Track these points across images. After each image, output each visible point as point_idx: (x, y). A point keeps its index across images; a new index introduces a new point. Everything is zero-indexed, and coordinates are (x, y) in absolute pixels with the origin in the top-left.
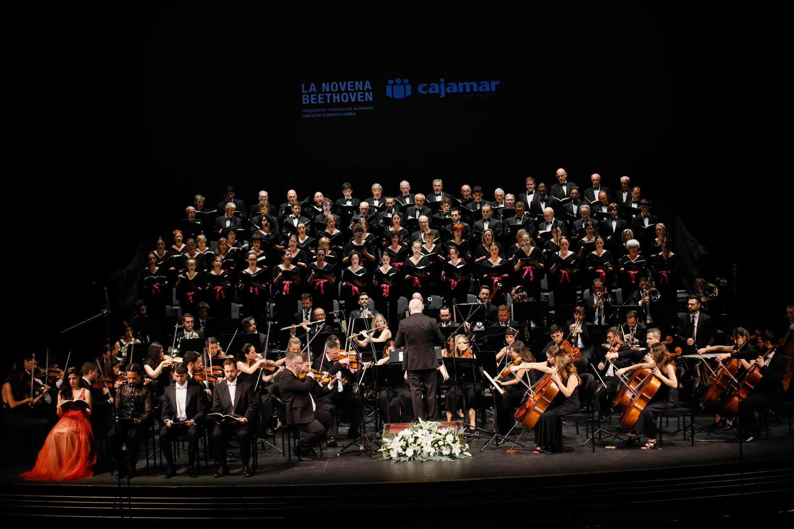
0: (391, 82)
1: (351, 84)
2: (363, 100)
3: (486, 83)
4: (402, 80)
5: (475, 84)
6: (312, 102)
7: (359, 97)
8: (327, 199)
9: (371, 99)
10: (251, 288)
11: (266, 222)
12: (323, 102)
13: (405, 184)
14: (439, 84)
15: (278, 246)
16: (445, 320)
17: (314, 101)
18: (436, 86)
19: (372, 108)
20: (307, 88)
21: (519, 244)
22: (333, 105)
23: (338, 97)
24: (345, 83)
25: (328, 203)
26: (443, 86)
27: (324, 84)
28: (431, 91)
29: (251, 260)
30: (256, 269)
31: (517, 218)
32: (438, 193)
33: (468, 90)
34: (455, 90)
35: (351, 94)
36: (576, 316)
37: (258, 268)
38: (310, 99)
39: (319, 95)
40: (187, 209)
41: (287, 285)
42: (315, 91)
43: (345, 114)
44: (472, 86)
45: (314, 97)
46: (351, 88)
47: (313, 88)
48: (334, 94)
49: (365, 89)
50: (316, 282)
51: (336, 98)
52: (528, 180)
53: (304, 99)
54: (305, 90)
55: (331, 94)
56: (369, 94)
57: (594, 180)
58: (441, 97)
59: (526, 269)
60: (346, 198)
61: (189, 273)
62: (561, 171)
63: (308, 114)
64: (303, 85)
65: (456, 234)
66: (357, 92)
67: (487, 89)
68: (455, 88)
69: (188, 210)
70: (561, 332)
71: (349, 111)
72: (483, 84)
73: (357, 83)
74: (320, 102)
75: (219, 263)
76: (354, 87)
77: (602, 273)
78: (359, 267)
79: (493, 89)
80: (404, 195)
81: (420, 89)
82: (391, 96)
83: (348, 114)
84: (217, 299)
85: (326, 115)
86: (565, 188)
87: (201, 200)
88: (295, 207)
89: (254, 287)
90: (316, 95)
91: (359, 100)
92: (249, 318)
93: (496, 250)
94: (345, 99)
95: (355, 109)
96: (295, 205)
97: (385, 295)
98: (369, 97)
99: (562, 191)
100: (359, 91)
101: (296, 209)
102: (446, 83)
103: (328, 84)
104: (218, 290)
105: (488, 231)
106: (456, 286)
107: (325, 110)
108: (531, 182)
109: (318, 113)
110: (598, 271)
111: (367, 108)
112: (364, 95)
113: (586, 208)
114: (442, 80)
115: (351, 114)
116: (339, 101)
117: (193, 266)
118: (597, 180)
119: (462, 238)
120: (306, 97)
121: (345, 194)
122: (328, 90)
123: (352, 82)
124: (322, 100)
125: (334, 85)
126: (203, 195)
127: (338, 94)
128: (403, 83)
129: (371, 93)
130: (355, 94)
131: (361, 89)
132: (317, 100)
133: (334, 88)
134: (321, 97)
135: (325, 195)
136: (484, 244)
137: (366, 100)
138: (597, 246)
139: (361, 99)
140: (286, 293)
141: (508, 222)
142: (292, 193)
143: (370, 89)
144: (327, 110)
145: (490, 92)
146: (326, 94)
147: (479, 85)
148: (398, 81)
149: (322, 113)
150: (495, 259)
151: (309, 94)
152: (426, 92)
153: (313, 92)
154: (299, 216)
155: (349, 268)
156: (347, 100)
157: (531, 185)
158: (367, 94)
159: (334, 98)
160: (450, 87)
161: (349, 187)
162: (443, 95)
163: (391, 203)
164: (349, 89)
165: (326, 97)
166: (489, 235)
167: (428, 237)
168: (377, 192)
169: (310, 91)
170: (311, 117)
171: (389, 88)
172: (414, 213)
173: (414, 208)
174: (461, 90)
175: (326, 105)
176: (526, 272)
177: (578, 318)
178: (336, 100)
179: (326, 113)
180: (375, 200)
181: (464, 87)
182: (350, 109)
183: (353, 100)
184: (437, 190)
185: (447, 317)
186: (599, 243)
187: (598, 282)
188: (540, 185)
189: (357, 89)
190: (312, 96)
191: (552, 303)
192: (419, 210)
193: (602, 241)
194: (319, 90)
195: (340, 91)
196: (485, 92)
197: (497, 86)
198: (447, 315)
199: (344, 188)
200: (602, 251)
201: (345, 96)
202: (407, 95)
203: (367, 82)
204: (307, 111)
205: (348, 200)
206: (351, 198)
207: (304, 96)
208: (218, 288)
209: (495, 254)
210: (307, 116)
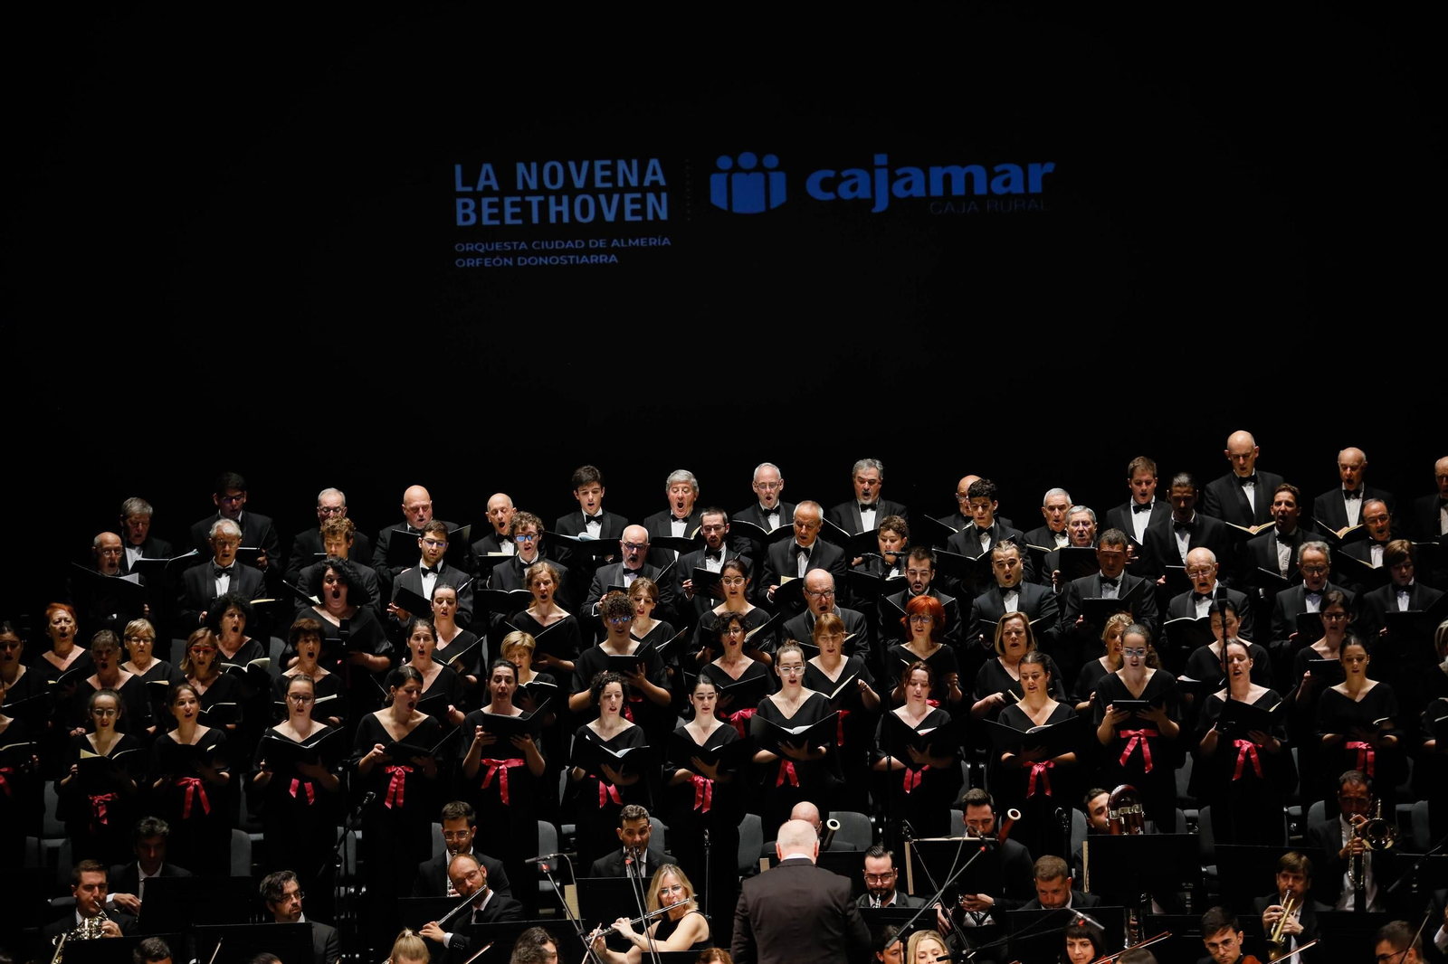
0: (724, 162)
1: (604, 168)
2: (639, 218)
3: (1015, 171)
4: (760, 158)
5: (979, 172)
6: (486, 221)
7: (628, 207)
8: (525, 514)
9: (663, 215)
10: (295, 782)
11: (335, 583)
12: (519, 222)
13: (767, 473)
14: (871, 169)
15: (371, 657)
16: (880, 889)
17: (491, 217)
18: (862, 176)
19: (666, 241)
20: (470, 178)
21: (1110, 660)
22: (548, 230)
23: (565, 208)
24: (585, 165)
25: (532, 528)
26: (882, 175)
27: (521, 168)
28: (844, 192)
29: (297, 696)
30: (310, 726)
31: (1103, 580)
32: (869, 502)
33: (958, 189)
34: (918, 191)
35: (602, 198)
36: (1282, 883)
37: (316, 723)
38: (478, 211)
39: (508, 201)
40: (97, 540)
41: (399, 778)
42: (496, 188)
43: (584, 259)
44: (969, 179)
45: (491, 205)
46: (604, 179)
47: (487, 176)
48: (552, 199)
49: (647, 183)
50: (485, 769)
51: (559, 208)
52: (1139, 470)
53: (460, 212)
54: (464, 185)
55: (542, 198)
56: (659, 199)
57: (1345, 467)
58: (875, 210)
59: (1131, 737)
60: (585, 514)
61: (97, 737)
62: (1241, 439)
63: (472, 258)
64: (458, 169)
65: (915, 625)
66: (622, 192)
67: (1016, 187)
68: (918, 183)
69: (101, 544)
70: (1237, 932)
71: (598, 251)
72: (1006, 172)
73: (622, 165)
74: (508, 221)
75: (188, 705)
76: (613, 179)
77: (1365, 751)
78: (620, 724)
79: (1036, 187)
80: (763, 508)
81: (813, 186)
82: (724, 206)
83: (594, 259)
84: (186, 816)
85: (528, 261)
86: (1250, 492)
87: (141, 515)
88: (430, 535)
89: (303, 779)
90: (496, 200)
91: (628, 217)
92: (283, 874)
93: (1035, 677)
94: (585, 213)
95: (615, 243)
96: (430, 530)
97: (701, 808)
98: (659, 208)
99: (1242, 500)
100: (628, 188)
101: (431, 542)
102: (891, 167)
103: (534, 166)
104: (192, 788)
105: (1016, 620)
106: (917, 783)
107: (523, 245)
108: (1147, 477)
109: (504, 254)
110: (1350, 745)
111: (653, 242)
112: (643, 201)
113: (1318, 549)
114: (881, 159)
115: (602, 259)
116: (566, 219)
117: (109, 714)
118: (1353, 468)
119: (934, 637)
120: (465, 206)
121: (584, 500)
122: (533, 185)
123: (608, 162)
124: (514, 216)
125: (553, 171)
126: (145, 497)
127: (565, 199)
128: (760, 168)
129: (664, 196)
130: (616, 197)
131: (634, 182)
132: (500, 216)
133: (554, 180)
134: (514, 205)
135: (519, 505)
136: (1003, 657)
137: (650, 217)
138: (1348, 667)
139: (634, 212)
140: (394, 804)
141: (1076, 590)
142: (417, 495)
143: (662, 183)
144: (529, 244)
145: (1027, 196)
146: (528, 199)
147: (991, 175)
148: (747, 160)
149: (514, 254)
150: (1037, 705)
151: (477, 197)
152: (830, 196)
153: (488, 191)
154: (440, 566)
155: (592, 725)
156: (591, 217)
157: (1148, 483)
158: (651, 198)
159: (553, 209)
160: (906, 180)
161: (595, 479)
162: (881, 205)
163: (717, 528)
164: (598, 184)
165: (526, 207)
166: (1018, 632)
167: (830, 635)
168: (680, 494)
169: (480, 188)
170: (482, 265)
171: (717, 183)
172: (790, 560)
173: (792, 545)
174: (937, 190)
175: (527, 231)
176: (1131, 747)
177: (1290, 887)
178: (559, 214)
179: (525, 254)
180: (675, 519)
181: (947, 180)
182: (601, 244)
183: (610, 217)
184: (866, 494)
185: (887, 882)
186: (1350, 660)
187: (1355, 782)
188: (1177, 481)
189: (621, 184)
190: (485, 201)
191: (1208, 843)
192: (807, 551)
193: (1363, 653)
194: (508, 185)
195: (569, 189)
196: (1009, 195)
197: (1046, 178)
198: (884, 876)
199: (581, 482)
200: (1363, 685)
201: (584, 204)
202: (775, 204)
203: (654, 163)
204: (470, 247)
205: (590, 518)
206: (600, 512)
207: (460, 202)
208: (189, 784)
209: (1032, 688)
210: (470, 263)
